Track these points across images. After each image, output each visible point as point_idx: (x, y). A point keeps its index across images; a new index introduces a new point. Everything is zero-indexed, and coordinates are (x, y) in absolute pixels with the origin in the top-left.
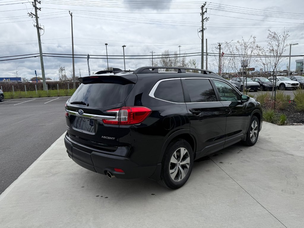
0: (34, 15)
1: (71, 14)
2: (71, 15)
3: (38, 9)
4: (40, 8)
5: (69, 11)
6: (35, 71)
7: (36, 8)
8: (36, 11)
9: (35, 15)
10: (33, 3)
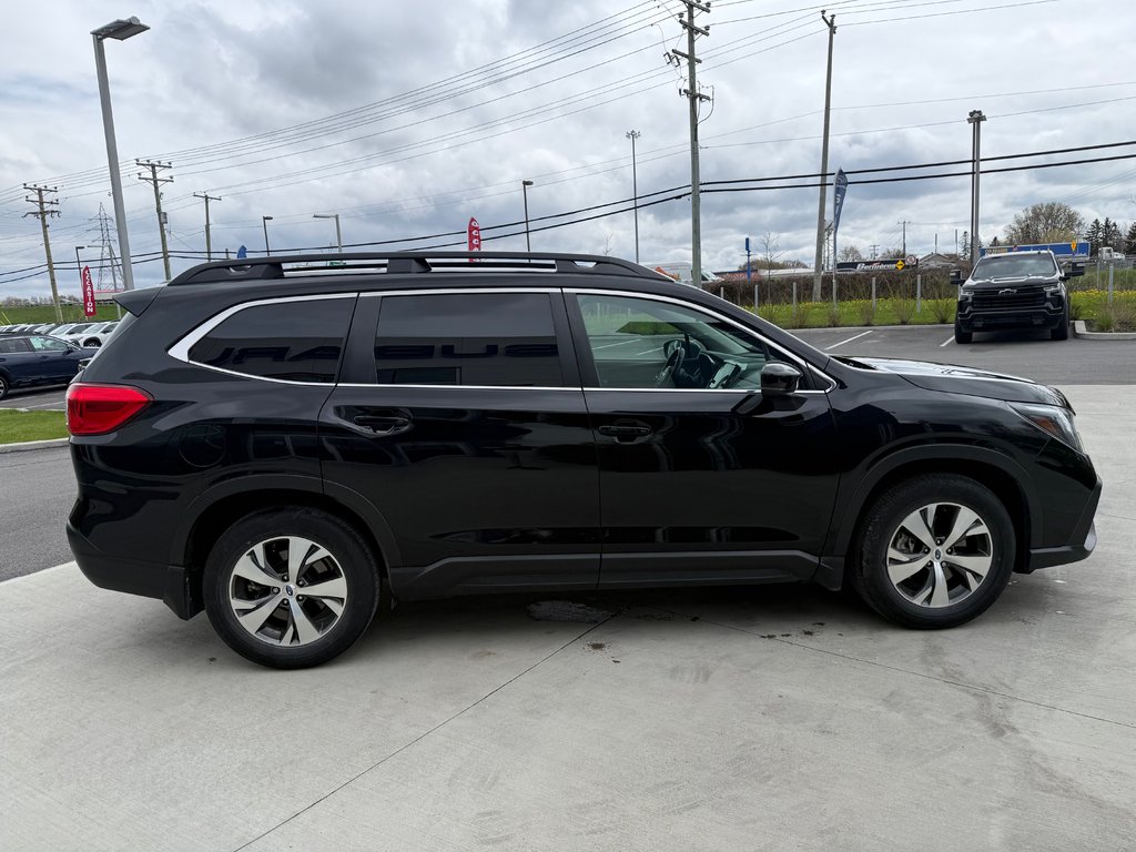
0: (683, 55)
1: (829, 19)
2: (831, 25)
3: (698, 31)
4: (707, 28)
5: (823, 12)
6: (747, 240)
7: (693, 31)
8: (691, 41)
9: (686, 56)
10: (681, 15)
